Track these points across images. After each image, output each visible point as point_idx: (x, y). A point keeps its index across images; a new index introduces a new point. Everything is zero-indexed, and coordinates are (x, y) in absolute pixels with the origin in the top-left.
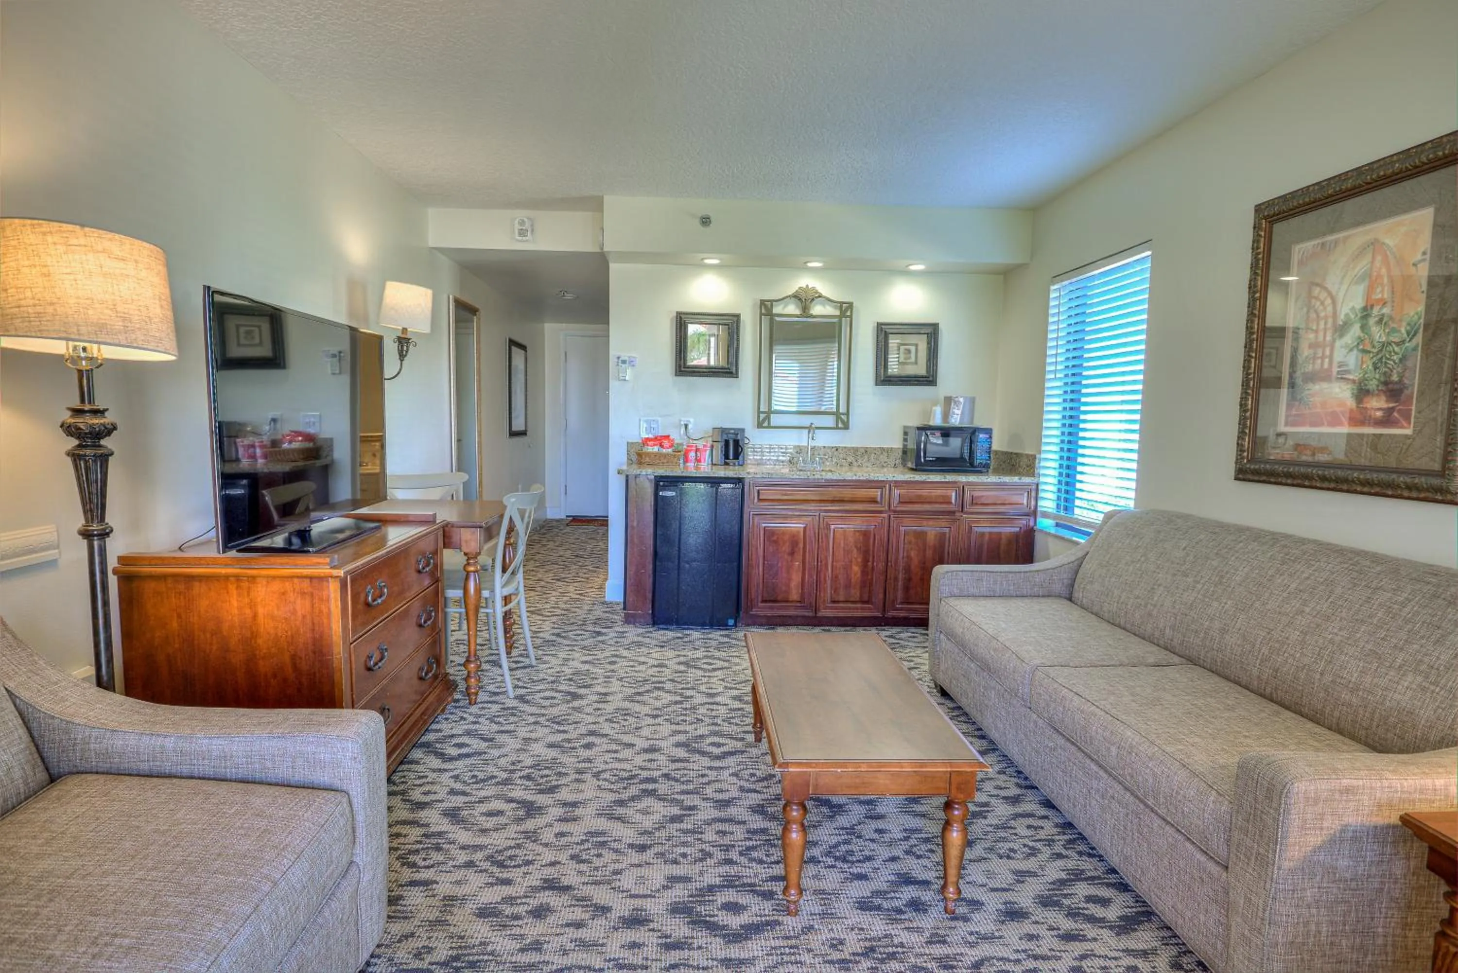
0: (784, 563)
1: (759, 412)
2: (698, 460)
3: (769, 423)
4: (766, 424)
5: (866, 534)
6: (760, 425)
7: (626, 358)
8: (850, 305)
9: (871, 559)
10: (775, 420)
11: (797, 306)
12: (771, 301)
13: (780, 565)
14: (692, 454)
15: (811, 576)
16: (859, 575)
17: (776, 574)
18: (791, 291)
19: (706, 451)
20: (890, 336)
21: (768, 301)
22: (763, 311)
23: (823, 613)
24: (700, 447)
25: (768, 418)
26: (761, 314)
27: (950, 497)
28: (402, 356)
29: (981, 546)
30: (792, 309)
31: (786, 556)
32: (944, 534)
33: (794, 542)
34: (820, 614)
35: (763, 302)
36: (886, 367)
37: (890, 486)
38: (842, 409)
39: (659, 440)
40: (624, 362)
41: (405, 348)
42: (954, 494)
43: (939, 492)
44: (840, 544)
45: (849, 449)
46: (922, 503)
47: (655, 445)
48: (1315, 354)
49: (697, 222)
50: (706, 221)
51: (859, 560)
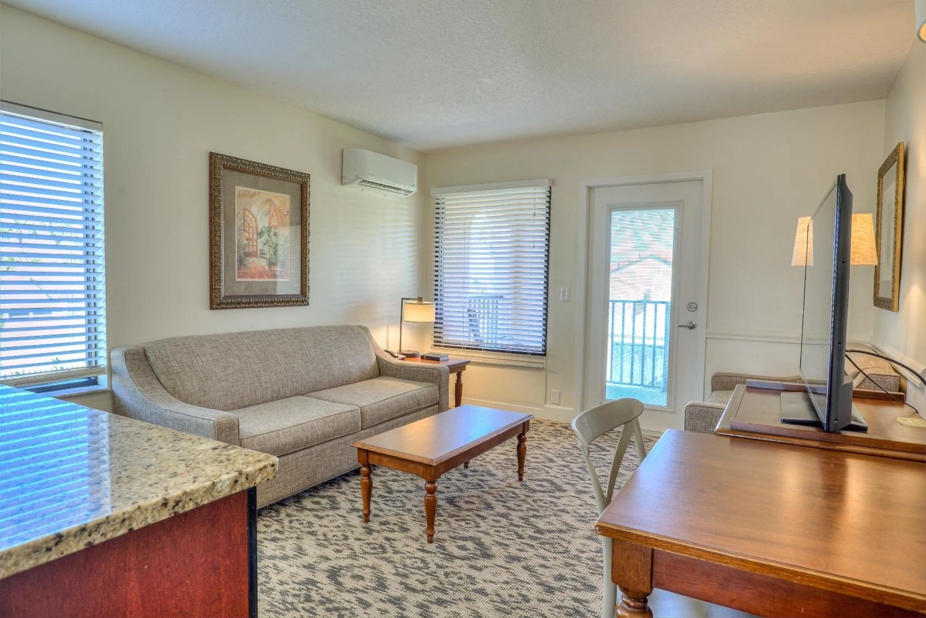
48: (249, 244)
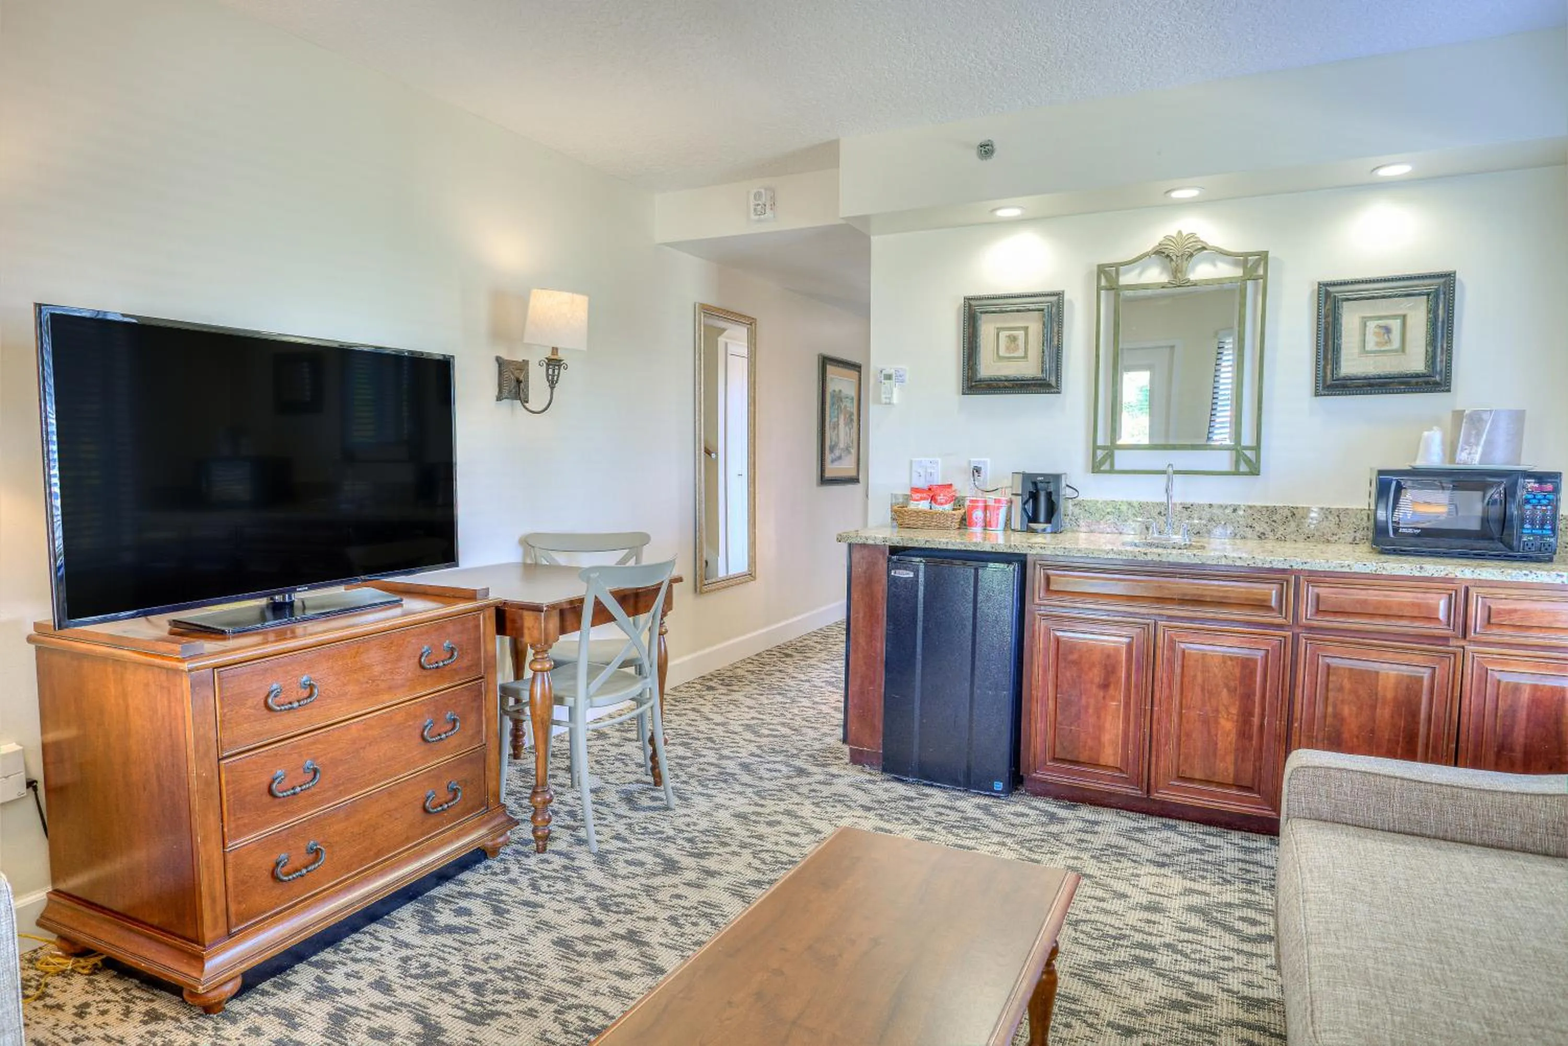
0: (1092, 701)
1: (1095, 447)
2: (986, 525)
3: (1112, 465)
4: (1106, 467)
5: (1247, 665)
6: (1096, 468)
7: (892, 371)
8: (1263, 257)
9: (1257, 710)
10: (1122, 460)
11: (1164, 268)
12: (1118, 266)
13: (1083, 701)
14: (978, 514)
15: (1138, 726)
16: (1233, 737)
17: (1078, 716)
18: (1150, 244)
19: (998, 508)
20: (1346, 304)
21: (1111, 266)
22: (1103, 282)
23: (1160, 795)
24: (991, 503)
25: (1110, 456)
26: (1099, 289)
27: (1437, 609)
28: (552, 384)
29: (1512, 711)
30: (1155, 275)
31: (1094, 689)
32: (1419, 680)
33: (1109, 669)
34: (1156, 796)
35: (1102, 270)
36: (1336, 362)
37: (1297, 579)
38: (1247, 439)
39: (931, 493)
40: (889, 377)
41: (556, 372)
42: (1442, 604)
43: (1407, 597)
44: (1195, 676)
45: (1260, 510)
46: (1372, 615)
47: (922, 499)
49: (974, 153)
50: (986, 150)
51: (1234, 711)
